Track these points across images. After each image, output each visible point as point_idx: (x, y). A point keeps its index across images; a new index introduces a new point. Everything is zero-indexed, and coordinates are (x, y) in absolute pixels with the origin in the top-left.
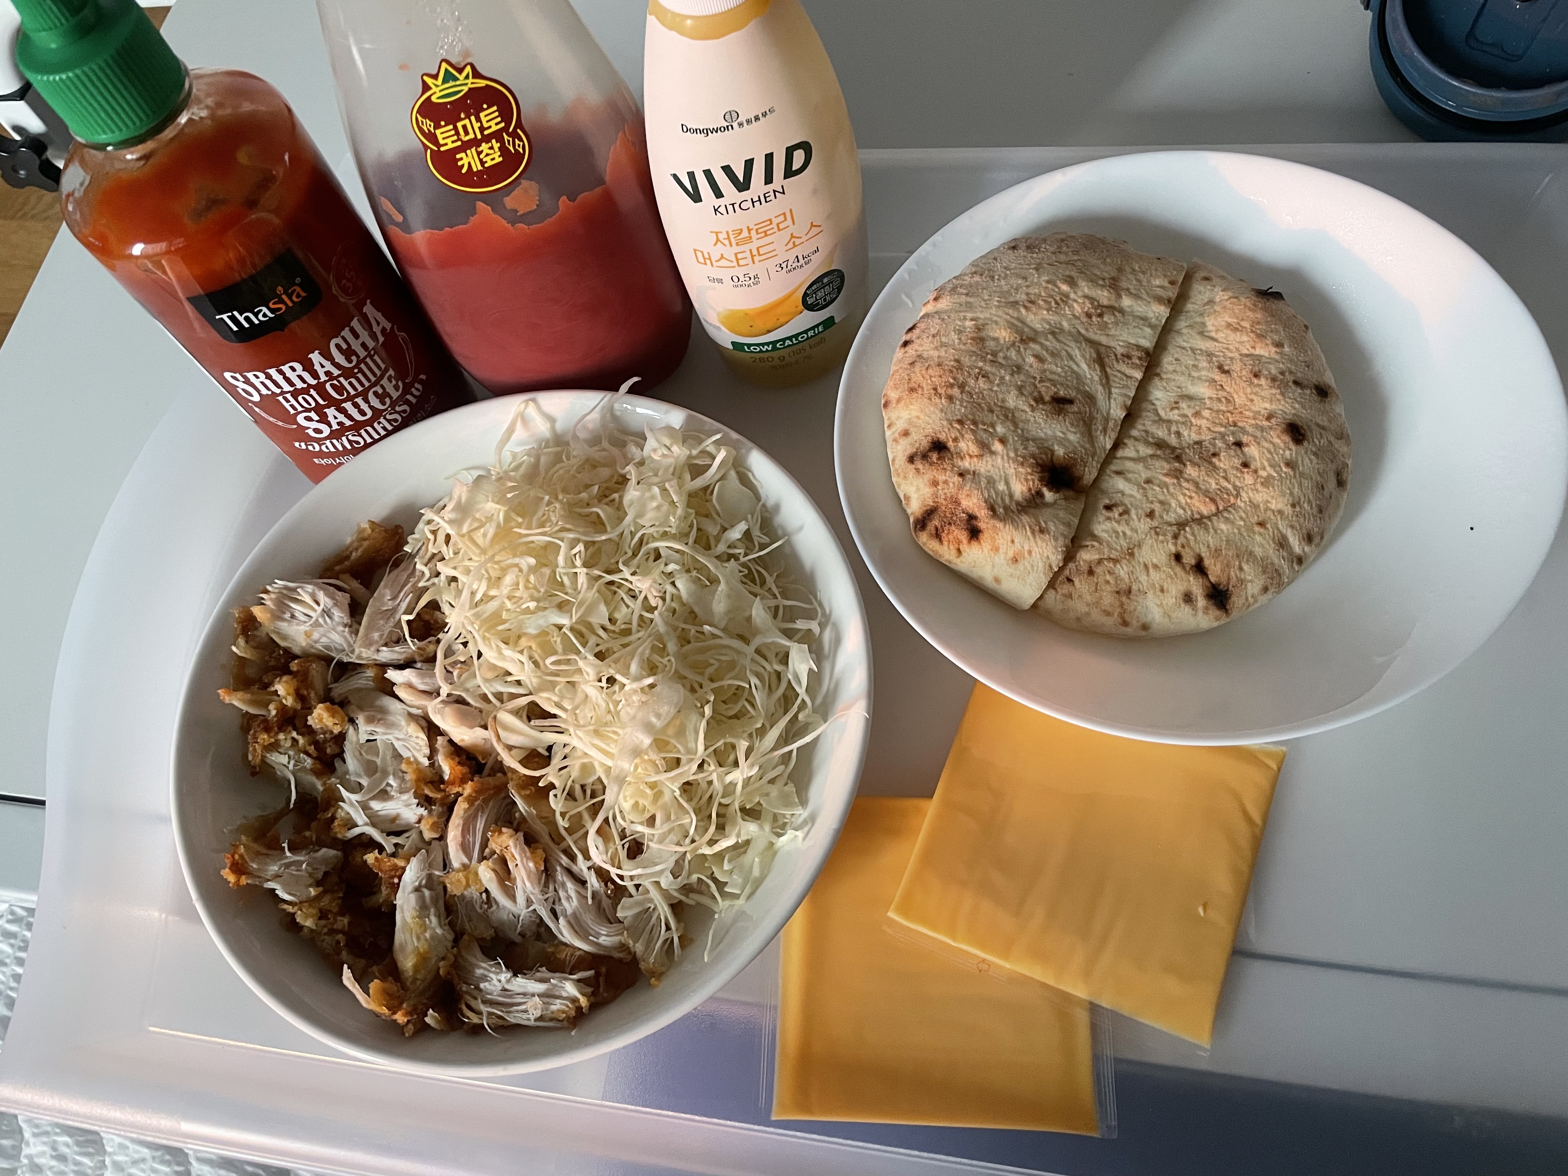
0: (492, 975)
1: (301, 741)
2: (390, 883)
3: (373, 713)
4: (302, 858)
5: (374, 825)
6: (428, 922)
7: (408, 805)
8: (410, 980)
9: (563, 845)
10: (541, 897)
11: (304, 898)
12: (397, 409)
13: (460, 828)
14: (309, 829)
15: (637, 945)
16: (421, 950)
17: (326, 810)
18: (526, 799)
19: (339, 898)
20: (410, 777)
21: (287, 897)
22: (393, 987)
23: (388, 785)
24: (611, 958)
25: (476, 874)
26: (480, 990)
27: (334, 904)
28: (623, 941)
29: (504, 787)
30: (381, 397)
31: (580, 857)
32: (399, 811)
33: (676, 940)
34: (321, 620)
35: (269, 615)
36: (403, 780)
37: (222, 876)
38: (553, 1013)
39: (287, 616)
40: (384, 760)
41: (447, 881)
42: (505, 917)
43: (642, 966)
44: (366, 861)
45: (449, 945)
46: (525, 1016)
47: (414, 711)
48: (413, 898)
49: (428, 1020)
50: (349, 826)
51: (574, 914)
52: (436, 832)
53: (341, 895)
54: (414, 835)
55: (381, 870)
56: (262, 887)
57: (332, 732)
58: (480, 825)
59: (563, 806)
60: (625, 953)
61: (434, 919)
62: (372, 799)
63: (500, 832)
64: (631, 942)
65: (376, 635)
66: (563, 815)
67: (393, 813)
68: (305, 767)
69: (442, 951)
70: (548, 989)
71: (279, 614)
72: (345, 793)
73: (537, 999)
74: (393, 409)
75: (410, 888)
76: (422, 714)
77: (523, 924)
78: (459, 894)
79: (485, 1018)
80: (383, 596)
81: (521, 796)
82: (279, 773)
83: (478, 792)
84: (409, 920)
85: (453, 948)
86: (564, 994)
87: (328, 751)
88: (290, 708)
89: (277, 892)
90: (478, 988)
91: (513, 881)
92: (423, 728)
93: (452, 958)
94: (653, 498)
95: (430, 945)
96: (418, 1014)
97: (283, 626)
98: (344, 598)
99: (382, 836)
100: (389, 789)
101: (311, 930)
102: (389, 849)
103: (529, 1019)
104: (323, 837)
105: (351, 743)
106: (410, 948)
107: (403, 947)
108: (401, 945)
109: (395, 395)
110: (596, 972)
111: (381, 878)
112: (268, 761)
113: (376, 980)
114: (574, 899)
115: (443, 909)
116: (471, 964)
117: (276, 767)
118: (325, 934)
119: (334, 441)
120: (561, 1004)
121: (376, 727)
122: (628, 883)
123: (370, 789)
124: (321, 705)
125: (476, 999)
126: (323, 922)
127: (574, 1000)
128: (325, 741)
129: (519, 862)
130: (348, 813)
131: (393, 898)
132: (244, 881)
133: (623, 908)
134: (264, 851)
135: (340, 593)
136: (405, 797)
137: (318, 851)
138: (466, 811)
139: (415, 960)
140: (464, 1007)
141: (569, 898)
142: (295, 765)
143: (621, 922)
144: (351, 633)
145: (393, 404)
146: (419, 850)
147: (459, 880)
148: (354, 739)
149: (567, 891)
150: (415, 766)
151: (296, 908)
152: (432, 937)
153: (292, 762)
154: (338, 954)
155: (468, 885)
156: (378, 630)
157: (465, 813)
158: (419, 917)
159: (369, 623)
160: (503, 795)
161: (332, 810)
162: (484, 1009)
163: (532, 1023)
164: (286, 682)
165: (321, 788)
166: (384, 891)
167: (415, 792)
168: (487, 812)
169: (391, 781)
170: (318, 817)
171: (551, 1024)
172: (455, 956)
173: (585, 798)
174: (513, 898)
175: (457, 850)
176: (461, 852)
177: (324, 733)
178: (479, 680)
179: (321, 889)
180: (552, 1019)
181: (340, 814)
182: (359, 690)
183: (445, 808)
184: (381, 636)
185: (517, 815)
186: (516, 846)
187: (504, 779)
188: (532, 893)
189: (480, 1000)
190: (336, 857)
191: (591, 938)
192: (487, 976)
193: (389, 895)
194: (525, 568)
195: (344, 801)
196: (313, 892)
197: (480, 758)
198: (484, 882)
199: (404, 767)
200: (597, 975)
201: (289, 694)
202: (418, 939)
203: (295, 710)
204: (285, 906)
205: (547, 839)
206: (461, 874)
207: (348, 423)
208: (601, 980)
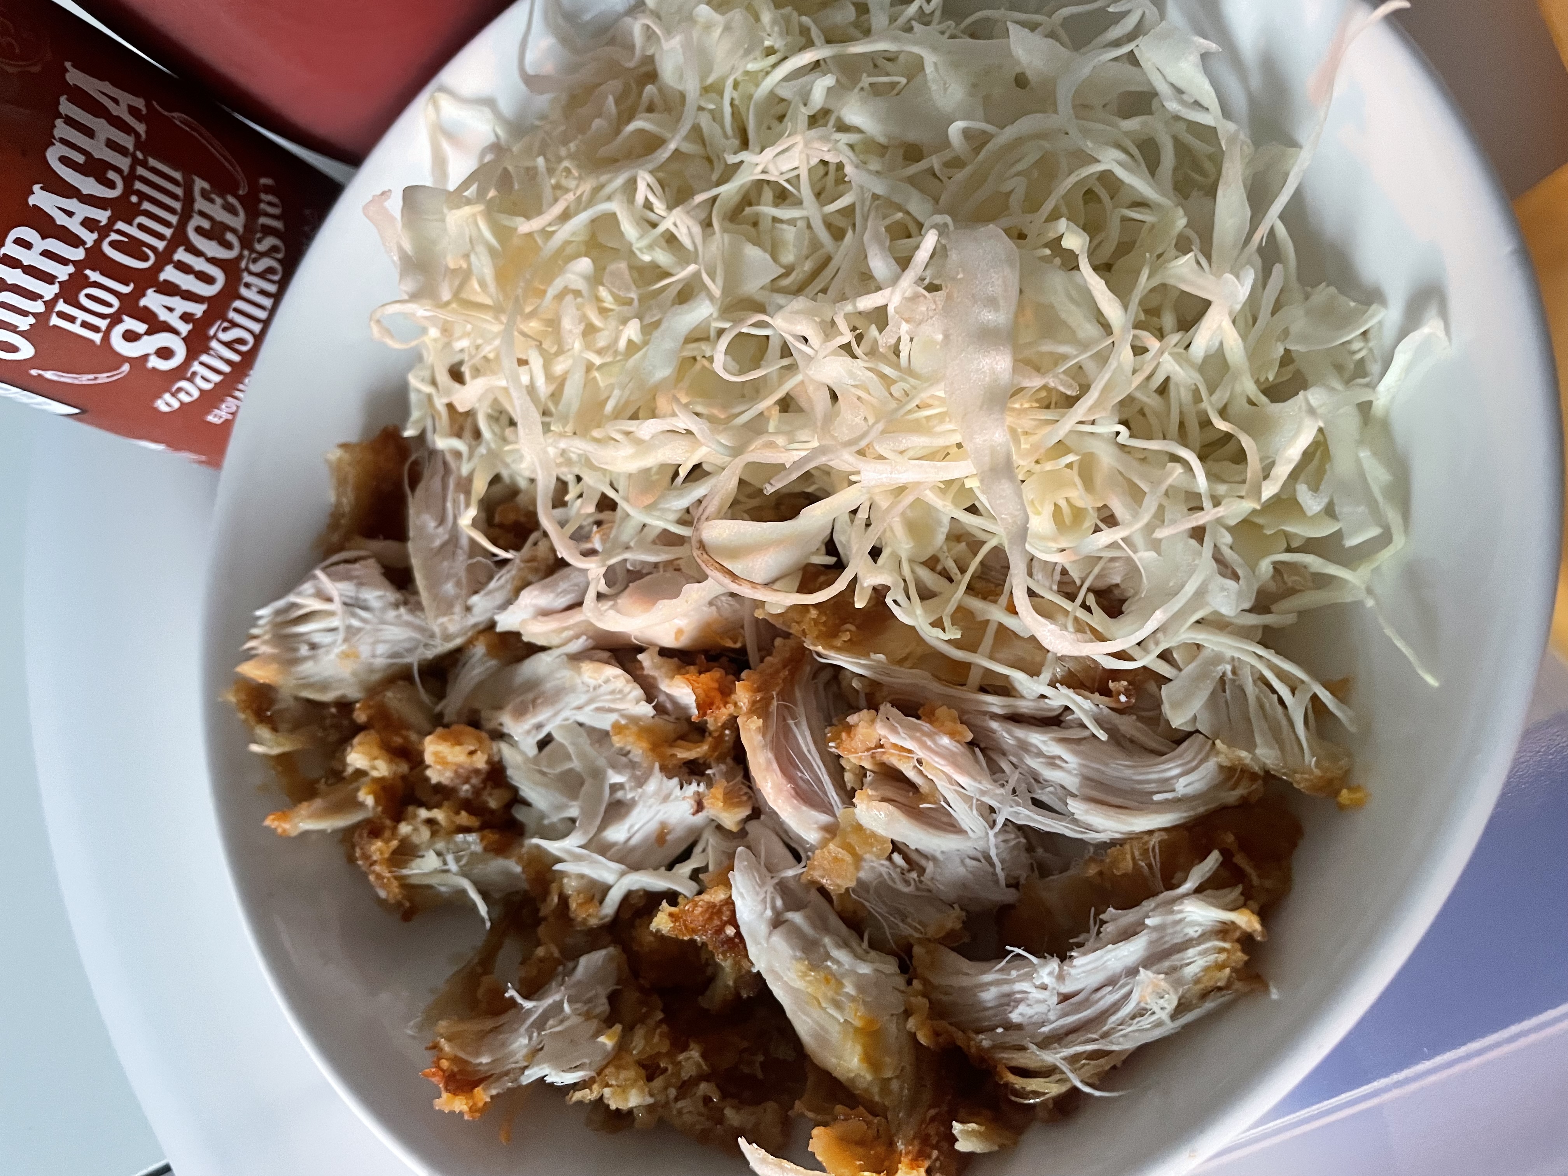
0: (1018, 986)
1: (438, 814)
2: (723, 943)
3: (518, 700)
4: (557, 997)
5: (636, 867)
6: (835, 967)
7: (666, 798)
8: (875, 1090)
9: (974, 678)
10: (1001, 791)
11: (599, 1060)
12: (260, 247)
13: (775, 766)
14: (539, 944)
15: (1258, 751)
16: (858, 1023)
17: (545, 893)
18: (852, 647)
19: (661, 1021)
20: (638, 750)
21: (570, 1078)
22: (856, 1124)
23: (614, 788)
24: (1223, 810)
25: (859, 828)
26: (1019, 1027)
27: (656, 1039)
28: (1226, 763)
29: (801, 655)
30: (216, 233)
31: (1019, 677)
32: (660, 817)
33: (1325, 696)
34: (355, 623)
35: (275, 666)
36: (633, 765)
37: (441, 1112)
38: (1197, 981)
39: (304, 650)
40: (582, 755)
41: (816, 875)
42: (962, 870)
43: (1301, 782)
44: (658, 931)
45: (900, 981)
46: (1146, 1022)
47: (575, 646)
48: (778, 940)
49: (963, 1146)
50: (598, 897)
51: (1088, 780)
52: (740, 804)
53: (660, 1016)
54: (710, 840)
55: (694, 931)
56: (520, 1087)
57: (477, 772)
58: (804, 740)
59: (925, 611)
60: (1245, 783)
61: (842, 955)
62: (602, 827)
63: (849, 728)
64: (1243, 754)
65: (449, 588)
66: (938, 624)
67: (652, 827)
68: (473, 854)
69: (895, 1001)
70: (1151, 943)
71: (290, 655)
72: (553, 847)
73: (1144, 975)
74: (252, 250)
75: (763, 928)
76: (590, 643)
77: (1002, 862)
78: (852, 884)
79: (1071, 1075)
80: (422, 528)
81: (838, 649)
82: (443, 889)
83: (762, 688)
84: (799, 984)
85: (909, 983)
86: (1192, 932)
87: (493, 804)
88: (393, 779)
89: (549, 1080)
90: (1010, 1027)
91: (934, 794)
92: (607, 663)
93: (921, 1002)
94: (708, 27)
95: (865, 1003)
96: (935, 1147)
97: (308, 668)
98: (370, 569)
99: (661, 877)
100: (619, 795)
101: (650, 1108)
102: (686, 888)
103: (1159, 1024)
104: (570, 941)
105: (518, 768)
106: (835, 1033)
107: (822, 1038)
108: (816, 1036)
109: (238, 222)
110: (1223, 852)
111: (704, 944)
112: (414, 881)
113: (816, 1132)
114: (1066, 756)
115: (844, 929)
116: (963, 989)
117: (433, 881)
118: (677, 1099)
119: (204, 358)
120: (1204, 953)
121: (534, 715)
122: (1148, 660)
123: (588, 813)
124: (428, 739)
125: (1023, 1049)
126: (658, 1082)
127: (1224, 931)
128: (477, 792)
129: (920, 753)
130: (582, 876)
131: (745, 963)
132: (482, 1095)
133: (1177, 705)
134: (489, 1024)
135: (357, 566)
136: (652, 786)
137: (575, 968)
138: (764, 731)
139: (858, 1049)
140: (1012, 1078)
141: (1053, 762)
142: (458, 860)
143: (1189, 734)
144: (412, 611)
145: (246, 242)
146: (731, 856)
147: (836, 859)
148: (519, 759)
149: (1040, 754)
150: (634, 729)
151: (595, 1087)
152: (861, 988)
153: (450, 858)
154: (720, 1120)
155: (858, 859)
156: (448, 577)
157: (764, 736)
158: (813, 967)
159: (427, 577)
160: (808, 669)
161: (554, 887)
162: (1053, 1057)
163: (1170, 1027)
164: (360, 744)
165: (518, 869)
166: (726, 963)
167: (663, 769)
168: (800, 710)
169: (616, 778)
170: (542, 914)
171: (1209, 1005)
172: (925, 995)
173: (951, 580)
174: (950, 826)
175: (795, 808)
176: (804, 808)
177: (467, 781)
178: (638, 516)
179: (618, 1028)
180: (1204, 995)
181: (571, 886)
182: (480, 686)
183: (729, 760)
184: (458, 584)
185: (855, 684)
186: (894, 730)
187: (791, 642)
188: (983, 793)
189: (1033, 1047)
190: (610, 959)
191: (1156, 798)
192: (1009, 995)
193: (737, 964)
194: (580, 284)
195: (559, 860)
196: (607, 1041)
197: (729, 644)
198: (881, 831)
199: (617, 741)
200: (1226, 854)
201: (375, 758)
202: (838, 1005)
203: (404, 778)
204: (578, 1096)
205: (936, 687)
206: (831, 846)
207: (198, 310)
208: (1240, 860)
